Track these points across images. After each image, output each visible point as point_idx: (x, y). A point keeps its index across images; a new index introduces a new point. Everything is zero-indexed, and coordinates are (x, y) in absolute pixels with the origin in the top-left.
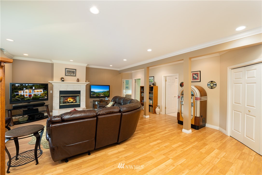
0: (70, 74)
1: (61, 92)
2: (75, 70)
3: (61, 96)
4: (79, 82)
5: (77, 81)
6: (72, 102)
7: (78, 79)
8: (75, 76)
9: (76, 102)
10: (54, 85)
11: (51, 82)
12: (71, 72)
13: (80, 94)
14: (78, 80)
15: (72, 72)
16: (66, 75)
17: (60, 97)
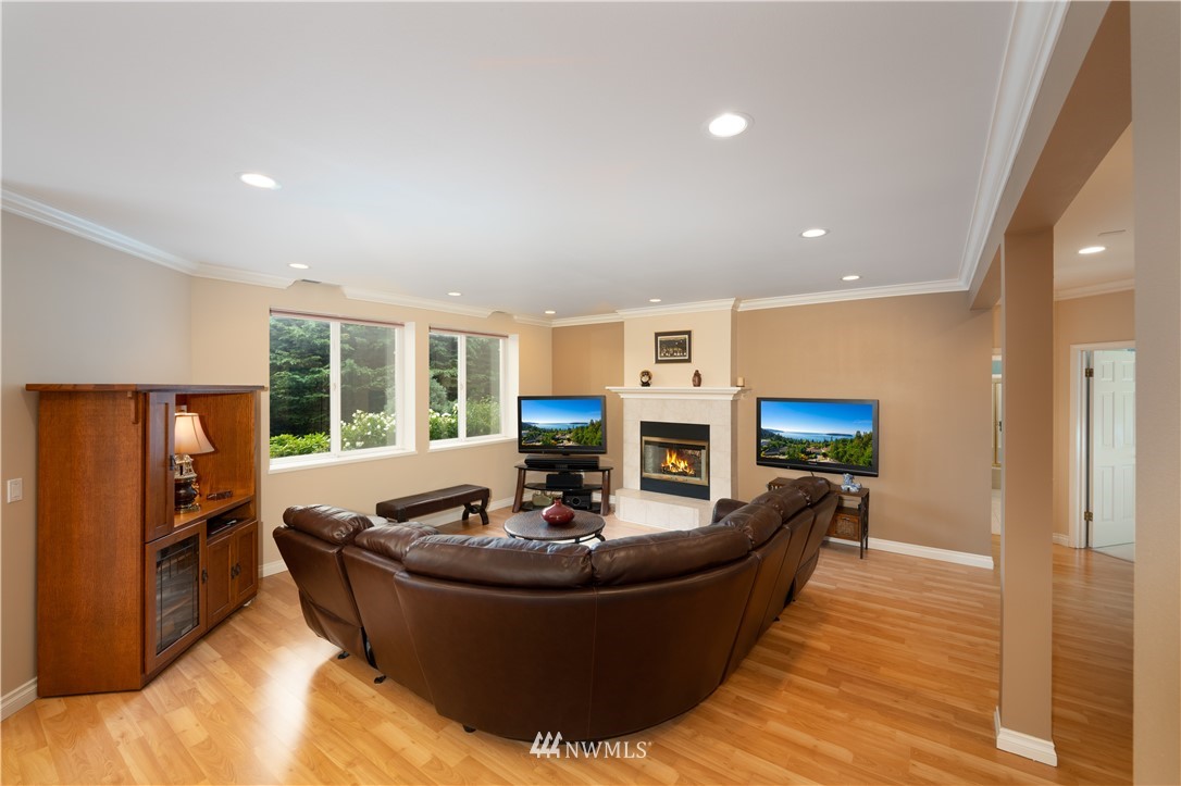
0: (672, 355)
1: (647, 428)
2: (687, 336)
3: (647, 443)
4: (699, 385)
5: (694, 381)
6: (684, 474)
7: (697, 374)
8: (689, 361)
9: (697, 474)
10: (625, 402)
11: (613, 389)
12: (674, 347)
13: (707, 439)
14: (698, 379)
15: (678, 346)
16: (658, 361)
17: (644, 444)
